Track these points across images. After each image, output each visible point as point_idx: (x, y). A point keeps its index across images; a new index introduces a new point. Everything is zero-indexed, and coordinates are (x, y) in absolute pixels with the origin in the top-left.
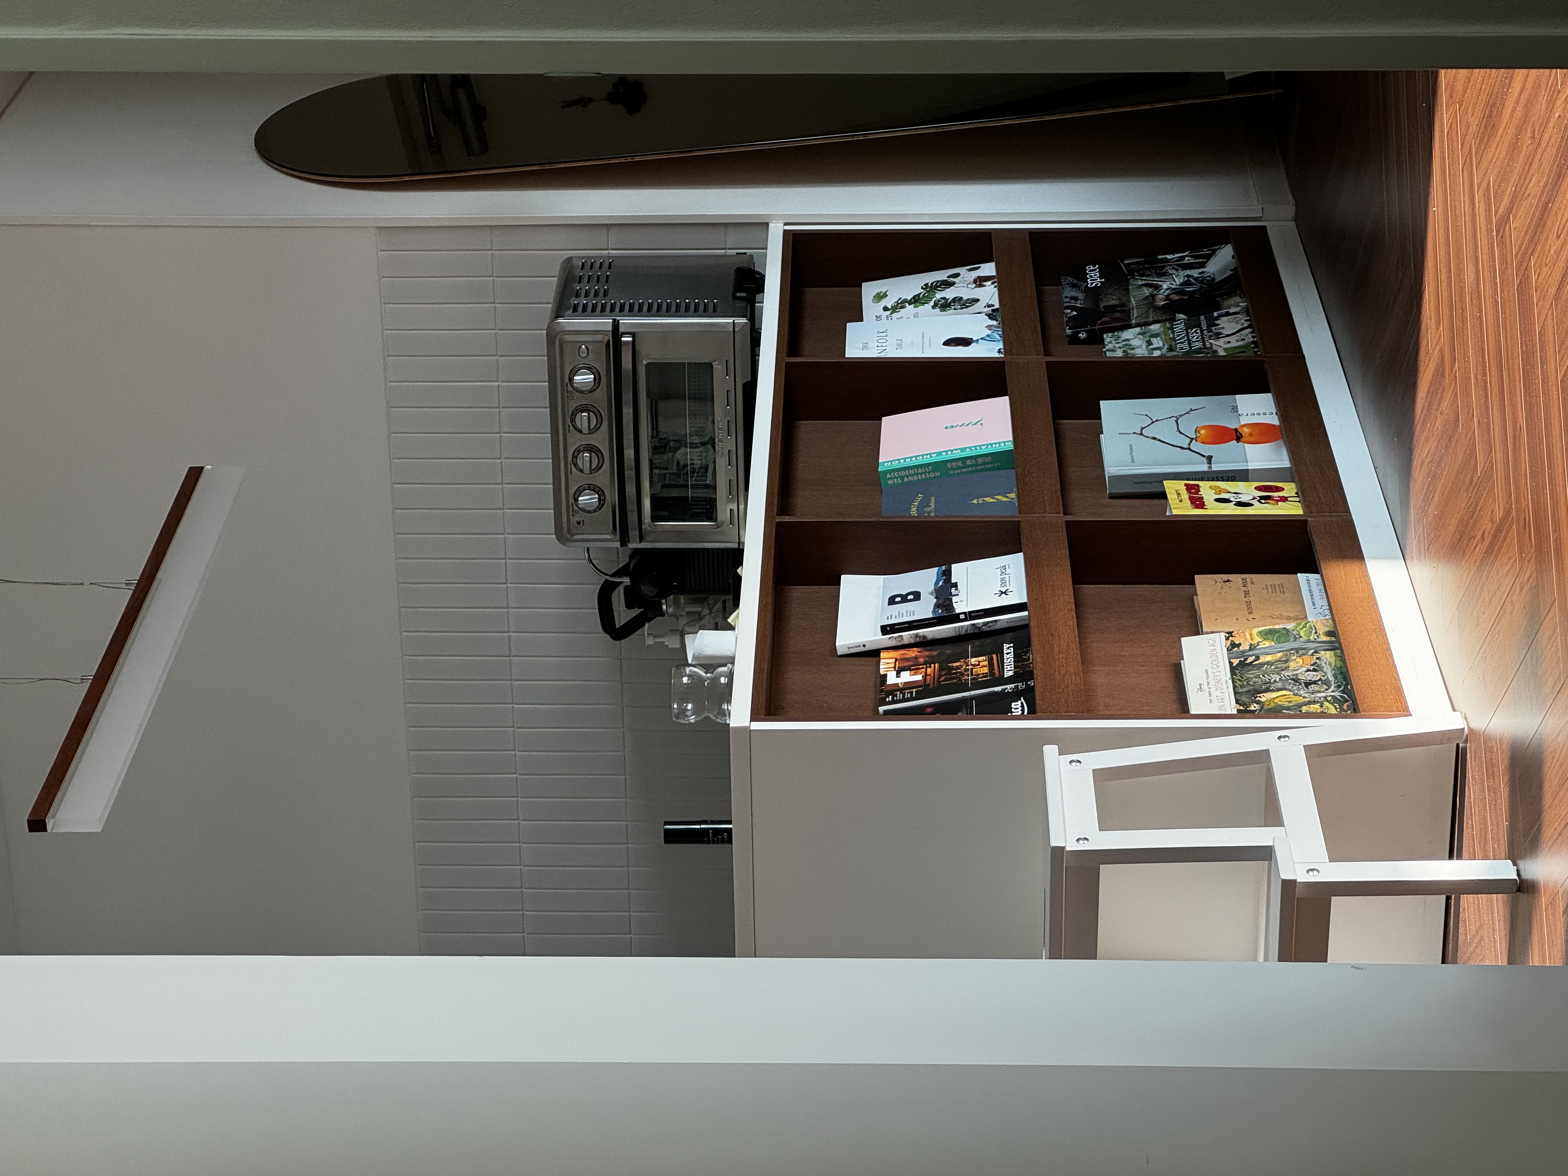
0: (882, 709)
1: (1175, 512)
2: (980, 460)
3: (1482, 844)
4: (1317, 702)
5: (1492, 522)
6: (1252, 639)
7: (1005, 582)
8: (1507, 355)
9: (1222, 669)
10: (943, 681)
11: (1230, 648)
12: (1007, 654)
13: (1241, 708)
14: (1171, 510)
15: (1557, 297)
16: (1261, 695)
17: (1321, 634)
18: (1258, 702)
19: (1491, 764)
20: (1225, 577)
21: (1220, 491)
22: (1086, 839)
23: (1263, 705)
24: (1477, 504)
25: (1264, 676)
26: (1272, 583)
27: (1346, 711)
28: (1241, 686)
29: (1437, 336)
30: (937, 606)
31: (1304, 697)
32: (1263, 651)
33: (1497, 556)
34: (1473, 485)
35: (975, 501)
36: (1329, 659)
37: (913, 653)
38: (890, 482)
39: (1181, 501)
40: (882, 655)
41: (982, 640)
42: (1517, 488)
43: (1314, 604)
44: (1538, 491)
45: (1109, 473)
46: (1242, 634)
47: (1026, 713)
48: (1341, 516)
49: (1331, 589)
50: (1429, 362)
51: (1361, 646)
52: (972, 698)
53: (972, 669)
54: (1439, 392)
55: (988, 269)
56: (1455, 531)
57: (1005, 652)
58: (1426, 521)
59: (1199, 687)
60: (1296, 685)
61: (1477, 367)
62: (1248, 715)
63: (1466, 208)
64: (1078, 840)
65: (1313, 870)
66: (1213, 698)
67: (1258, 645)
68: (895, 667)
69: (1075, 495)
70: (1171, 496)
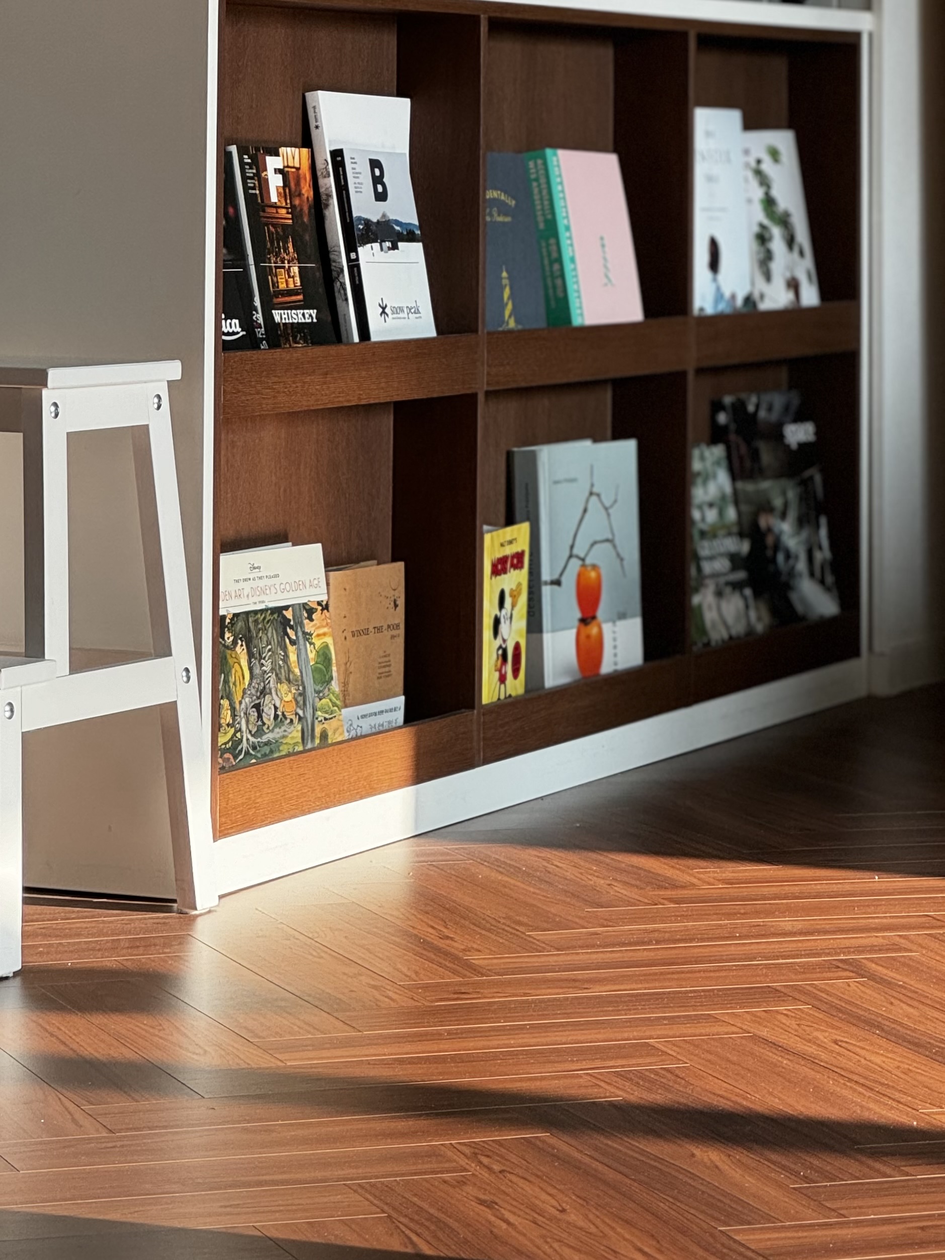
0: (233, 149)
1: (487, 538)
2: (559, 282)
3: (43, 931)
4: (234, 720)
5: (464, 950)
6: (318, 635)
7: (397, 313)
8: (683, 972)
9: (280, 596)
10: (268, 229)
11: (307, 607)
12: (303, 315)
13: (228, 621)
14: (489, 531)
15: (755, 1038)
16: (244, 647)
17: (325, 726)
18: (235, 643)
19: (147, 944)
20: (401, 602)
21: (515, 596)
22: (56, 415)
23: (231, 649)
24: (489, 930)
25: (269, 650)
26: (392, 663)
27: (221, 757)
28: (256, 621)
29: (712, 880)
30: (367, 222)
31: (240, 703)
32: (303, 651)
33: (421, 955)
34: (513, 926)
35: (504, 274)
36: (290, 736)
37: (307, 191)
38: (531, 164)
39: (502, 545)
40: (305, 151)
41: (321, 281)
42: (509, 983)
43: (364, 716)
44: (505, 1010)
45: (541, 450)
46: (325, 623)
47: (224, 338)
48: (479, 753)
49: (383, 739)
50: (679, 869)
51: (307, 776)
52: (246, 267)
53: (284, 267)
54: (638, 883)
55: (810, 296)
56: (454, 901)
57: (306, 311)
58: (470, 864)
59: (256, 565)
60: (257, 691)
61: (670, 932)
62: (217, 630)
63: (876, 921)
64: (55, 405)
65: (12, 711)
66: (242, 585)
67: (311, 644)
68: (288, 167)
69: (511, 408)
70: (509, 532)
